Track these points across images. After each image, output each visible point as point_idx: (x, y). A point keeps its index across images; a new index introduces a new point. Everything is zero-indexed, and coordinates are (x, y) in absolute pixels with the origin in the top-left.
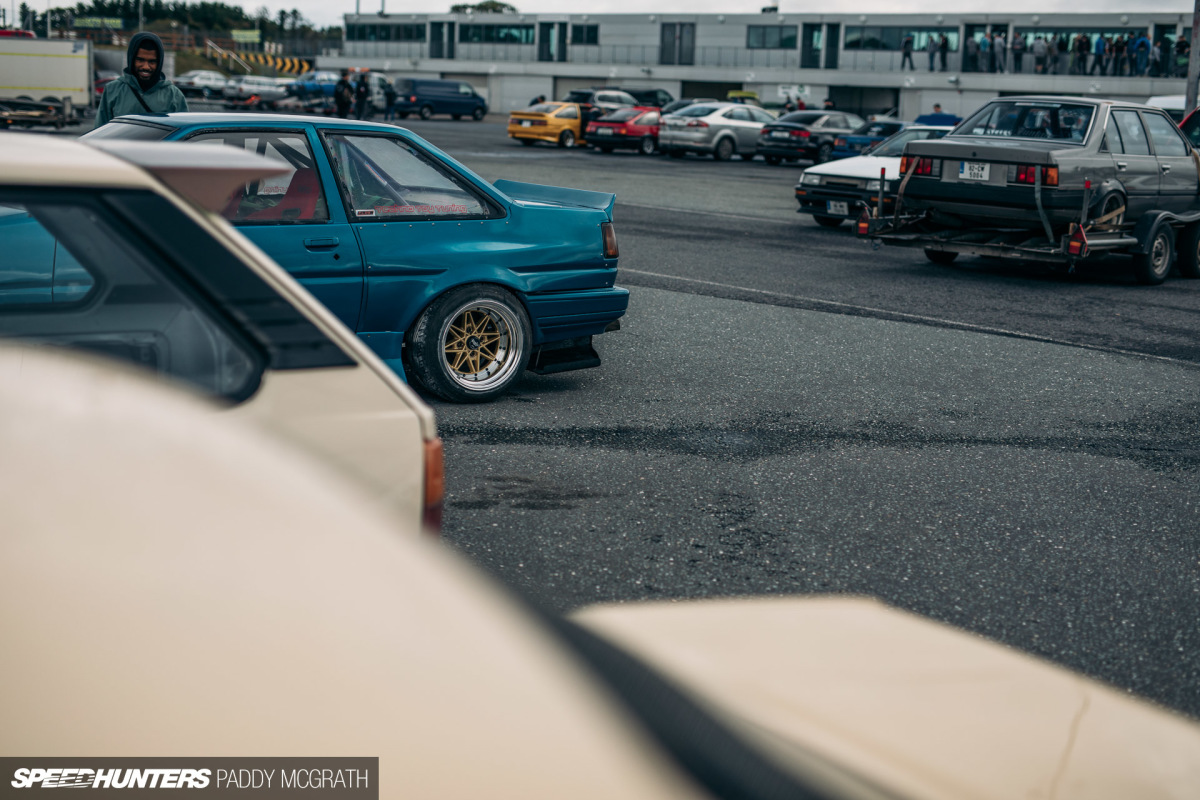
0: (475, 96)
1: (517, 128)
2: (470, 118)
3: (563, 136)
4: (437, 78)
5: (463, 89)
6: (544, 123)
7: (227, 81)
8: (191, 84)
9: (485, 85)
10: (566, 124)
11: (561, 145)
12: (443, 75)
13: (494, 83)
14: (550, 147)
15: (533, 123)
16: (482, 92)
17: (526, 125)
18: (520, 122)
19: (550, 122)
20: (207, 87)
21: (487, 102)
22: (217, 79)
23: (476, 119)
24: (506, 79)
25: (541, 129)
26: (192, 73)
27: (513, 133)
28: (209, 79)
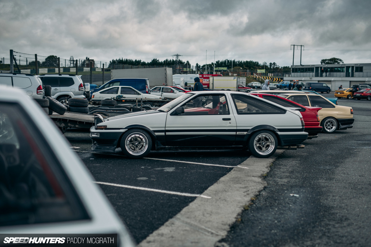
0: (327, 87)
1: (337, 94)
2: (326, 93)
3: (348, 96)
4: (317, 82)
5: (324, 85)
6: (343, 93)
7: (261, 84)
8: (252, 85)
9: (330, 84)
10: (348, 93)
11: (348, 98)
12: (319, 81)
13: (333, 83)
14: (345, 99)
15: (340, 93)
16: (329, 86)
17: (339, 94)
18: (337, 93)
19: (345, 93)
20: (256, 86)
21: (331, 88)
22: (258, 84)
23: (328, 93)
24: (336, 82)
25: (343, 95)
26: (252, 83)
27: (336, 96)
28: (257, 84)
